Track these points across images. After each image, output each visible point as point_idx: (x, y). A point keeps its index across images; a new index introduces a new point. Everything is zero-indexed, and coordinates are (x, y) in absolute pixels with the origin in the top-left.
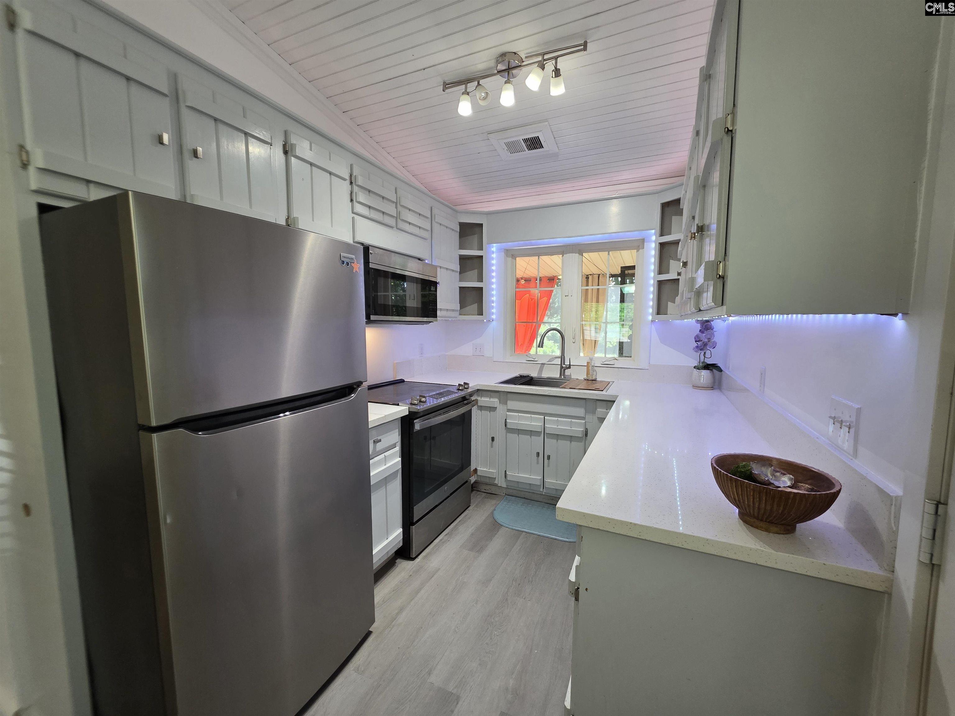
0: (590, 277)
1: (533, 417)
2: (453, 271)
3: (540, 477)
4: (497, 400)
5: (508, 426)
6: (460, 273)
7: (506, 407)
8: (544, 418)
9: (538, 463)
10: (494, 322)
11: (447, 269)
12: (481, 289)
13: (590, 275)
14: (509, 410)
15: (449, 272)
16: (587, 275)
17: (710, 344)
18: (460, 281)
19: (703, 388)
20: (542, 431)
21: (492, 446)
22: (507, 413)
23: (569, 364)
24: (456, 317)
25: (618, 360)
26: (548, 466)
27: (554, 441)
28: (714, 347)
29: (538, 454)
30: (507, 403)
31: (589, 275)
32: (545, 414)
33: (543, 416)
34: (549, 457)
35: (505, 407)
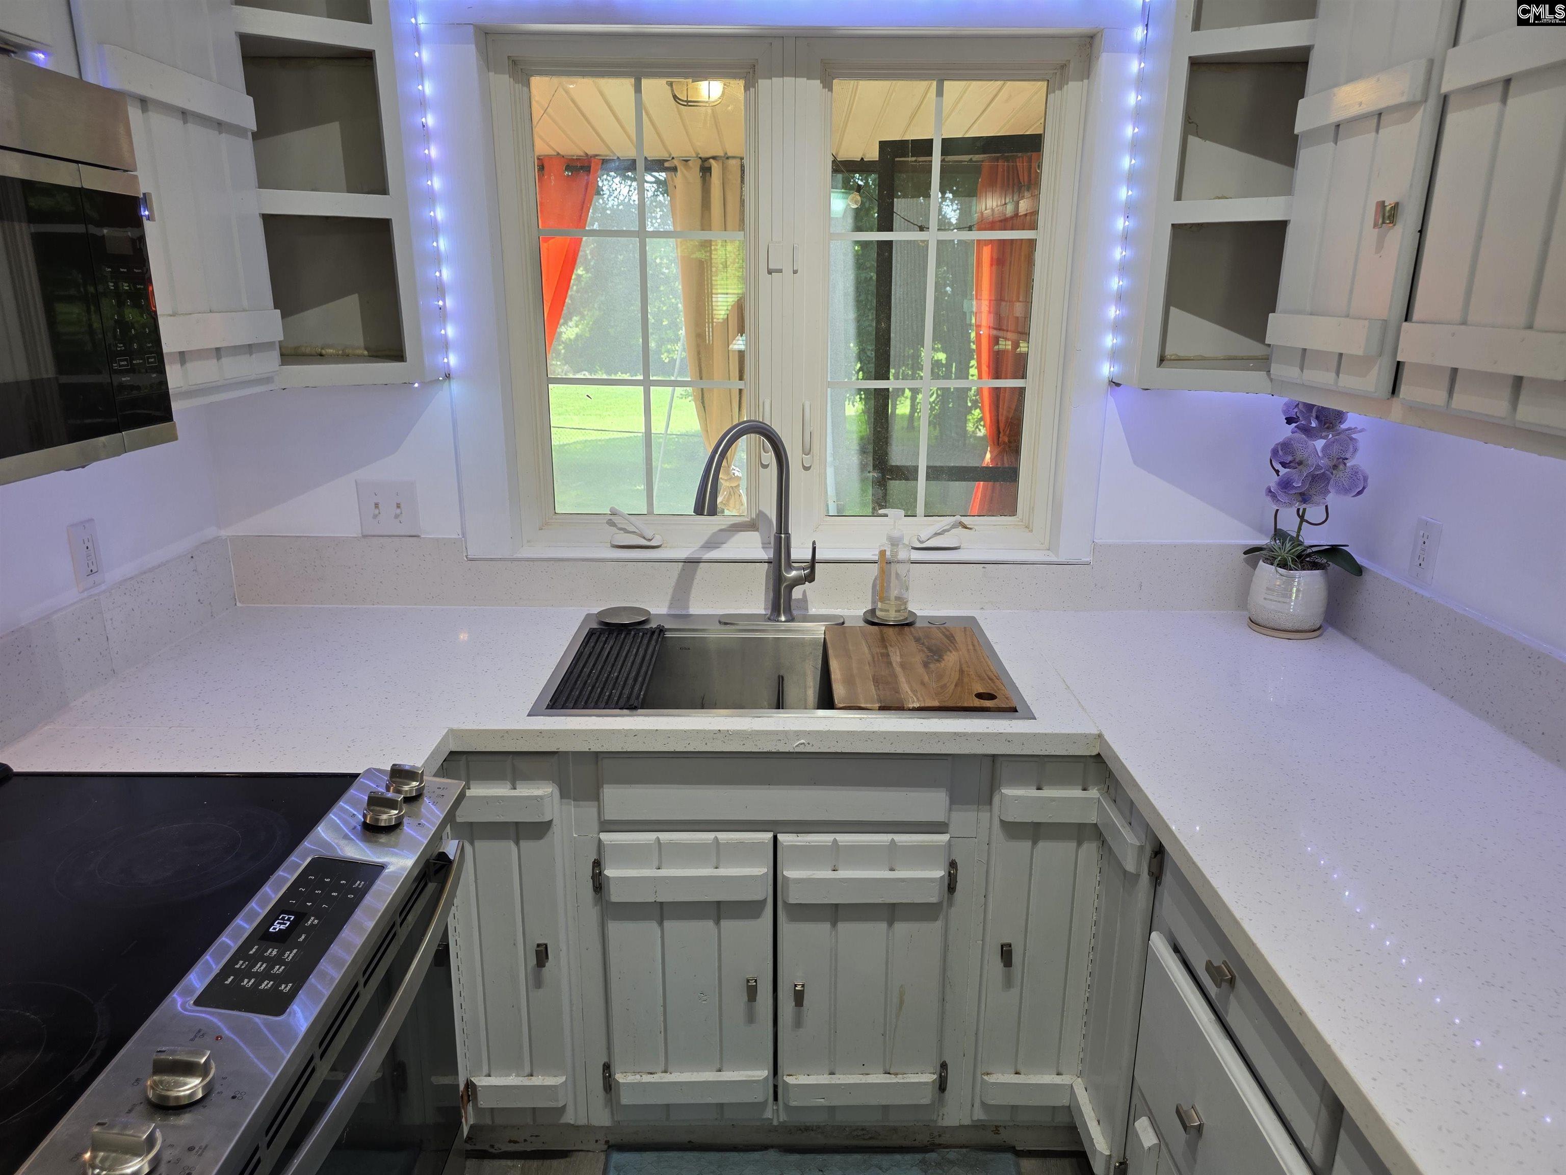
0: (715, 166)
1: (728, 844)
2: (219, 126)
3: (762, 1073)
4: (550, 790)
5: (616, 895)
6: (256, 136)
7: (594, 811)
8: (775, 838)
9: (751, 1018)
10: (455, 387)
11: (185, 114)
12: (382, 227)
13: (714, 158)
14: (608, 826)
15: (194, 129)
16: (704, 160)
17: (1341, 476)
18: (263, 183)
19: (1298, 635)
20: (765, 900)
21: (538, 983)
22: (604, 836)
23: (809, 556)
24: (268, 380)
25: (970, 529)
26: (798, 1023)
27: (822, 929)
28: (1359, 493)
29: (752, 992)
30: (598, 794)
31: (712, 161)
32: (775, 827)
33: (770, 835)
34: (799, 997)
35: (589, 810)
